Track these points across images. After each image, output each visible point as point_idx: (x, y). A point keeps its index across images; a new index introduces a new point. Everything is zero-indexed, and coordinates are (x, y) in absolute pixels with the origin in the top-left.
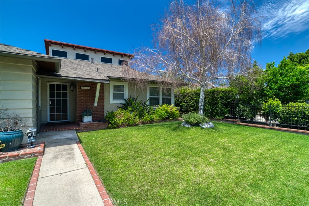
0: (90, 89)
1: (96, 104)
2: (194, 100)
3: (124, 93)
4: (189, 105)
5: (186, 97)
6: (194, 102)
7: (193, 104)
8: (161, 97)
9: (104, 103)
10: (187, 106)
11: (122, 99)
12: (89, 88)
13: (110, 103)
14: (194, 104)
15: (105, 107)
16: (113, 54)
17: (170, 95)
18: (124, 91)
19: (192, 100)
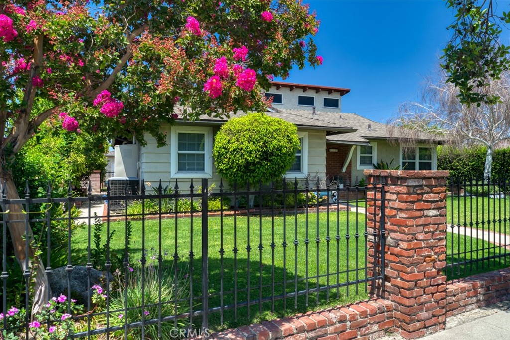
0: (338, 151)
1: (344, 170)
2: (469, 165)
3: (371, 157)
4: (459, 173)
5: (455, 161)
6: (469, 168)
7: (467, 172)
8: (417, 161)
9: (352, 169)
10: (455, 174)
11: (369, 164)
12: (336, 151)
13: (358, 169)
14: (469, 172)
15: (352, 174)
16: (317, 90)
17: (430, 158)
18: (371, 154)
19: (466, 165)
